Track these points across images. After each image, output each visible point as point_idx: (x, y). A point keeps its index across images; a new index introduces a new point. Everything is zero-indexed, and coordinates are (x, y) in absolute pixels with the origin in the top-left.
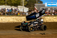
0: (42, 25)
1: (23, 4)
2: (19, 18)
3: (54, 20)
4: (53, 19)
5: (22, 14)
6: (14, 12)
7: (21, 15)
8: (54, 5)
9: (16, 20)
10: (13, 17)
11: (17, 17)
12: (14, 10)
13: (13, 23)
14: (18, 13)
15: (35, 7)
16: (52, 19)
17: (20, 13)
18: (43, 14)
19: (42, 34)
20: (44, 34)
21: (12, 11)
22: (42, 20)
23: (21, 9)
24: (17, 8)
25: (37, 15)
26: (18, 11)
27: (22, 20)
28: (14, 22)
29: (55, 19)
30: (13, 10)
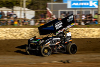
0: (68, 43)
1: (24, 4)
2: (17, 31)
3: (85, 34)
4: (83, 32)
5: (23, 22)
6: (6, 19)
7: (21, 25)
8: (85, 4)
9: (10, 35)
10: (5, 29)
11: (14, 29)
12: (6, 15)
13: (6, 40)
14: (15, 21)
15: (48, 9)
16: (80, 33)
17: (18, 21)
18: (70, 23)
19: (64, 62)
20: (68, 62)
21: (2, 17)
22: (69, 34)
23: (21, 13)
24: (12, 12)
25: (58, 26)
26: (15, 16)
27: (24, 35)
28: (8, 39)
29: (87, 32)
30: (4, 14)
